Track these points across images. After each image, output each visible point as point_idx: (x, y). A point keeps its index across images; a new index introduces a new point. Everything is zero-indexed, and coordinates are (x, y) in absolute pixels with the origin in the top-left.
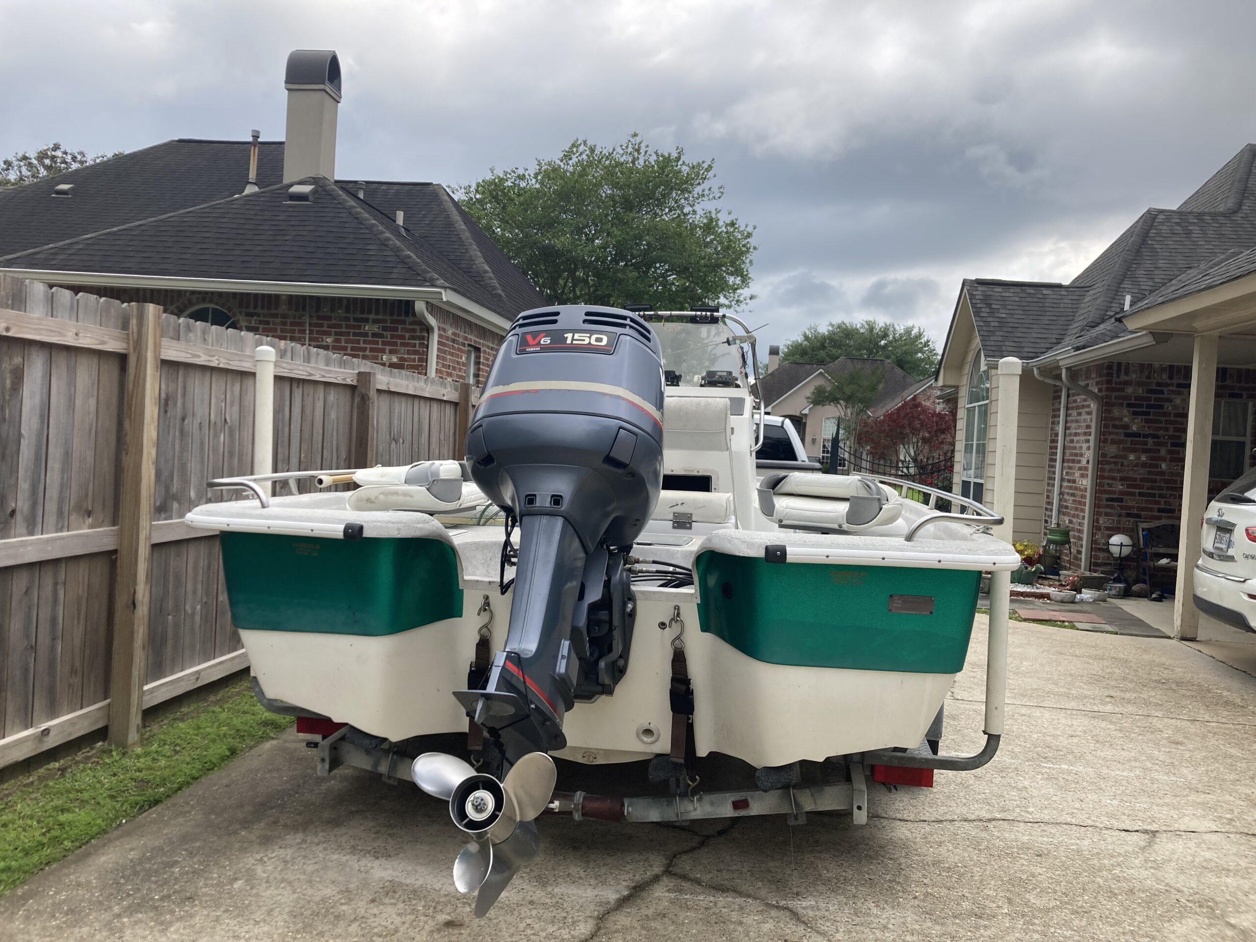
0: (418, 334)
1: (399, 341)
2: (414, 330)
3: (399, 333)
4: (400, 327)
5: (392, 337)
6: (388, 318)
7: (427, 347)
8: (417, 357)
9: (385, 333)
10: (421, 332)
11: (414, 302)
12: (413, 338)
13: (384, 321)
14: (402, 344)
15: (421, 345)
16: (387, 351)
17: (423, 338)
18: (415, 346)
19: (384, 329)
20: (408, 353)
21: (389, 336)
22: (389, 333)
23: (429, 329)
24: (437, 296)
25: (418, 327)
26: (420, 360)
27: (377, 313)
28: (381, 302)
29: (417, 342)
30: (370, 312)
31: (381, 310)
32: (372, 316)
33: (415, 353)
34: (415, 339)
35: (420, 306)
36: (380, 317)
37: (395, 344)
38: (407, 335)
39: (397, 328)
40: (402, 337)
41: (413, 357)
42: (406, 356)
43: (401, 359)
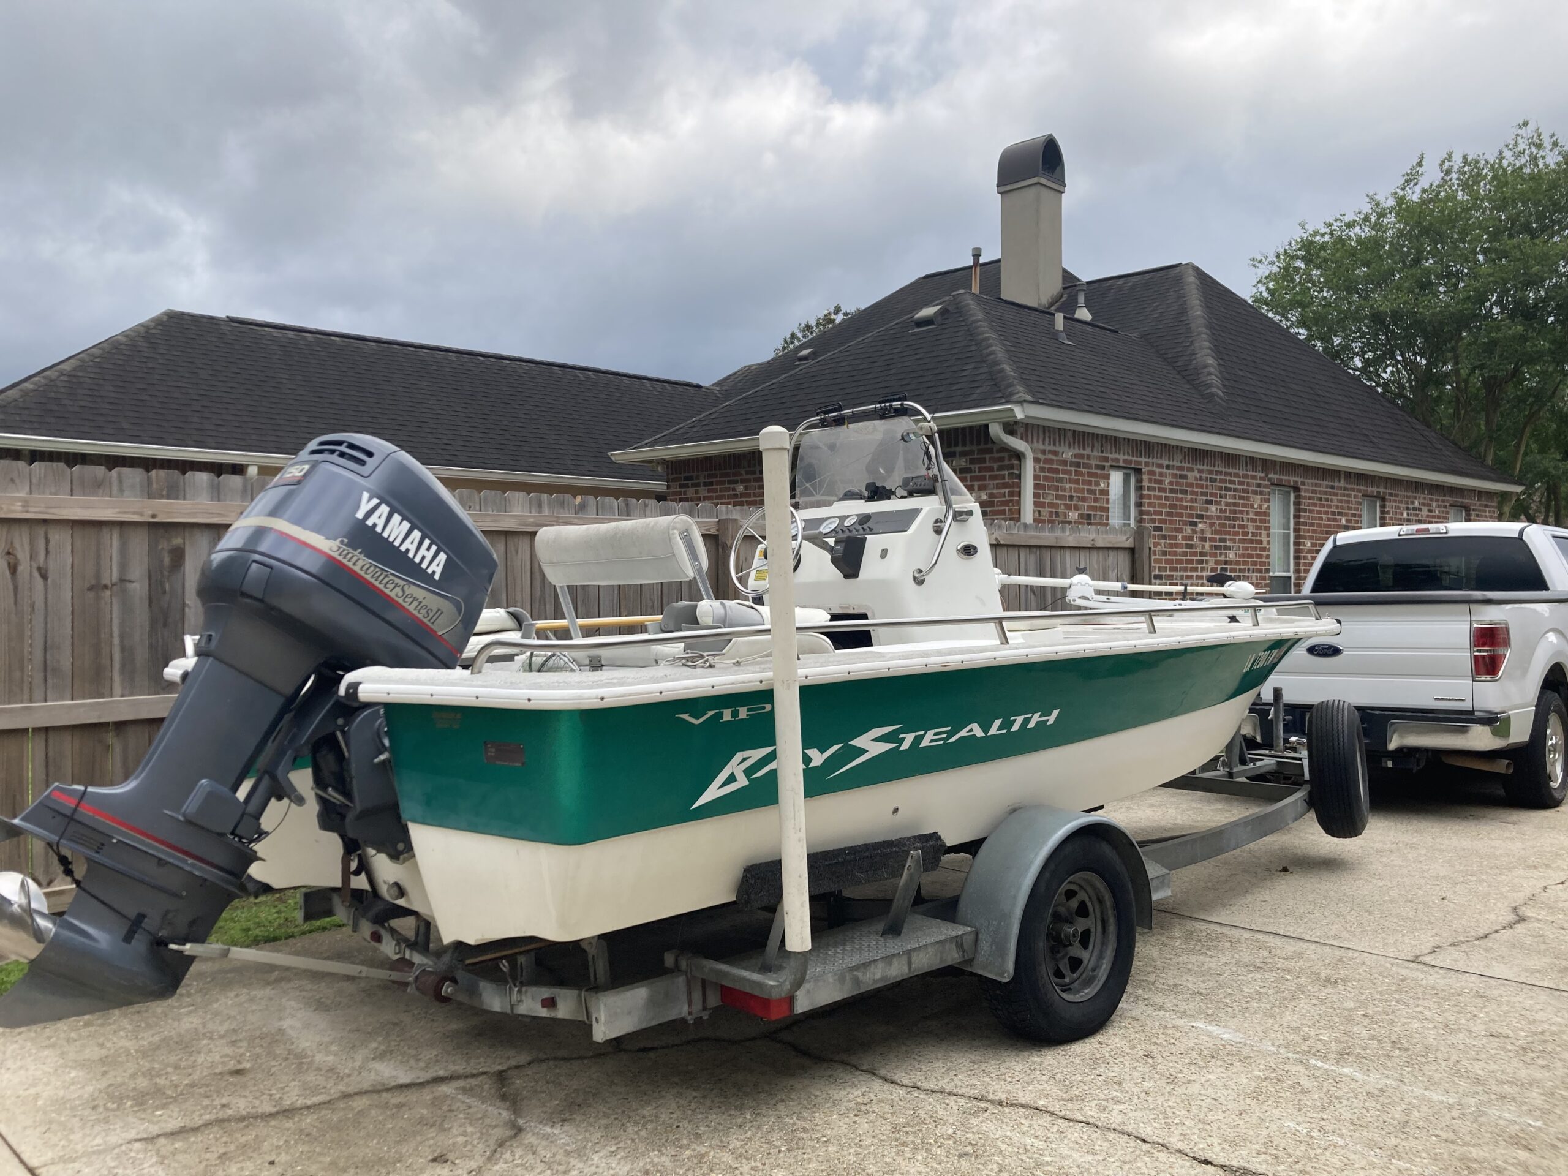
0: (1006, 462)
1: (988, 474)
2: (1002, 459)
3: (988, 464)
4: (987, 456)
5: (980, 471)
6: (975, 448)
7: (1019, 477)
8: (1007, 491)
9: (972, 466)
10: (1009, 460)
11: (986, 426)
12: (1001, 468)
13: (971, 452)
14: (992, 478)
15: (1011, 475)
16: (976, 488)
17: (1012, 467)
18: (1003, 477)
19: (972, 461)
20: (998, 488)
21: (977, 470)
22: (977, 466)
23: (1019, 456)
24: (1009, 414)
25: (1006, 455)
26: (1011, 494)
27: (964, 444)
28: (967, 430)
29: (1006, 473)
30: (956, 445)
31: (968, 442)
32: (959, 449)
33: (1005, 486)
34: (1004, 470)
35: (996, 430)
36: (967, 448)
37: (983, 478)
38: (995, 466)
39: (985, 459)
40: (991, 469)
41: (1002, 491)
42: (995, 491)
43: (991, 495)
